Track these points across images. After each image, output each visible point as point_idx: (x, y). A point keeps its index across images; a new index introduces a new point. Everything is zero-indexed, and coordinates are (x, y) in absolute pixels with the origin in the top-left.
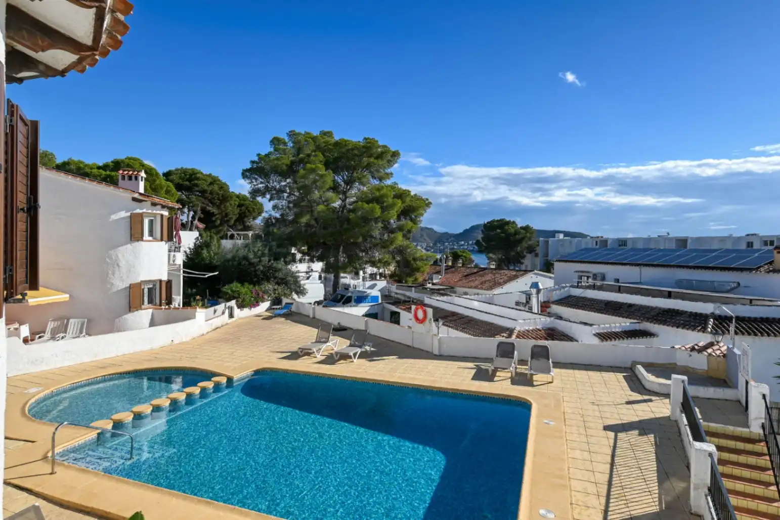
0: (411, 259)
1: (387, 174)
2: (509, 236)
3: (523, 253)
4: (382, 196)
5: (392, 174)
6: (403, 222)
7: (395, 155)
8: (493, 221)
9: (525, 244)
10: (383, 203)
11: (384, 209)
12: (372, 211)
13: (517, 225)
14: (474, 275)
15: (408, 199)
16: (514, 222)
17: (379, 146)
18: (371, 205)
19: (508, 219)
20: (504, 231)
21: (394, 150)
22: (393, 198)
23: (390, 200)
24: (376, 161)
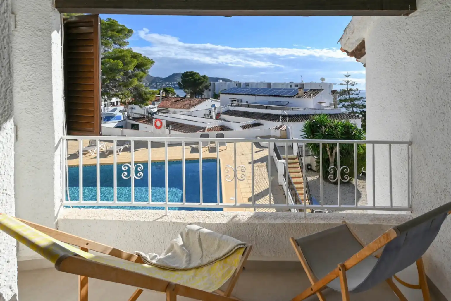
0: (143, 93)
1: (124, 42)
2: (195, 80)
3: (203, 89)
4: (124, 56)
5: (128, 43)
6: (137, 72)
7: (130, 31)
8: (187, 72)
9: (204, 85)
10: (124, 60)
11: (125, 64)
12: (117, 64)
13: (199, 75)
14: (179, 101)
15: (140, 59)
16: (198, 73)
17: (119, 25)
18: (115, 61)
19: (195, 72)
20: (193, 78)
21: (129, 29)
22: (131, 58)
23: (129, 59)
24: (117, 34)
